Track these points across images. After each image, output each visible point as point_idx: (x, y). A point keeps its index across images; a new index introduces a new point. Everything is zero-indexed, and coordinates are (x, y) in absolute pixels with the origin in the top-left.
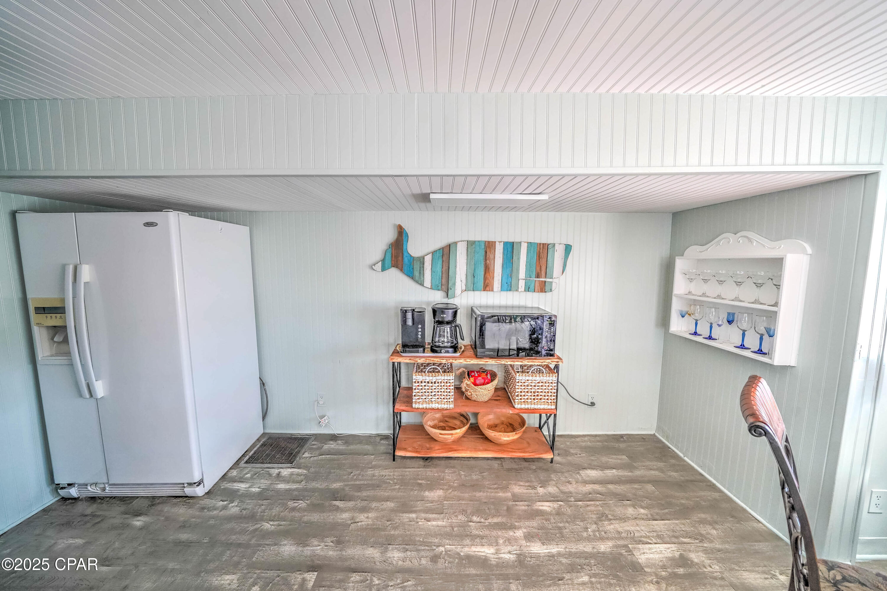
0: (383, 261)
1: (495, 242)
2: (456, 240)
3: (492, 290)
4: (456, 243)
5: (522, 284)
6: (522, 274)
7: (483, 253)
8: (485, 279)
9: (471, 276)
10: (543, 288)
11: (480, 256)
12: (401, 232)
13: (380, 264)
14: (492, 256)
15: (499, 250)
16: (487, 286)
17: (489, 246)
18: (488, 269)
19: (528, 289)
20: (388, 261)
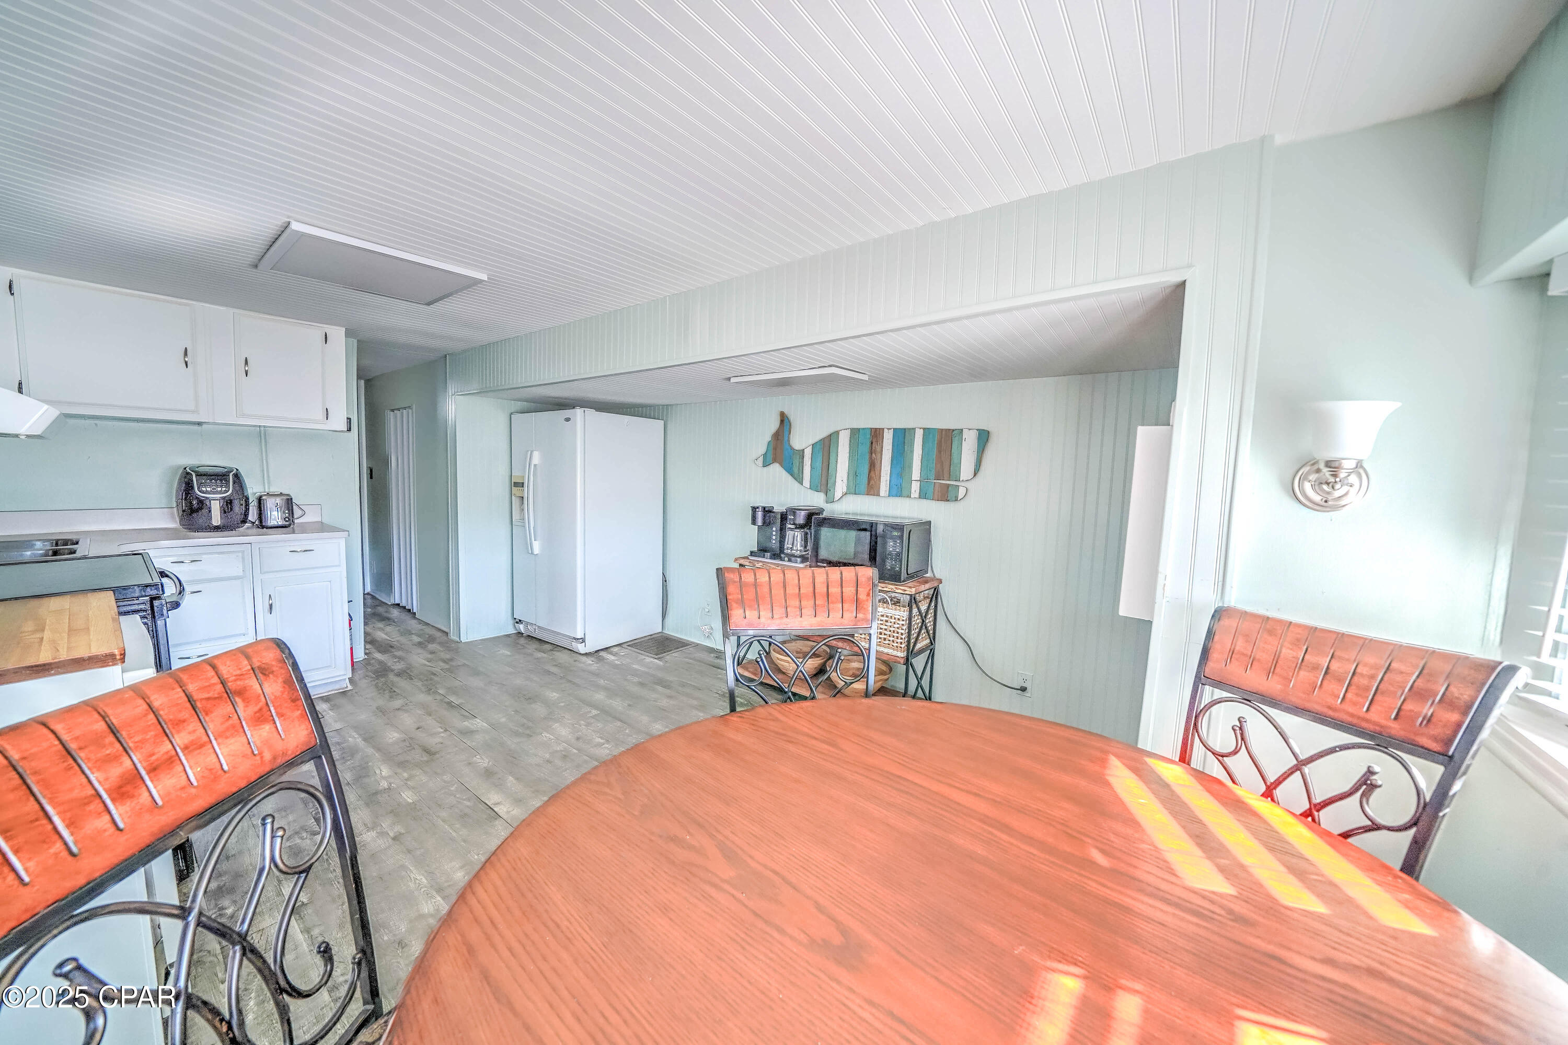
0: (765, 455)
1: (883, 429)
2: (839, 429)
3: (878, 495)
4: (837, 433)
5: (915, 487)
6: (916, 474)
7: (868, 444)
8: (870, 479)
9: (853, 474)
10: (946, 495)
11: (865, 448)
12: (784, 419)
13: (761, 459)
14: (878, 449)
15: (888, 438)
16: (872, 489)
17: (876, 434)
18: (873, 466)
19: (923, 495)
20: (770, 457)
